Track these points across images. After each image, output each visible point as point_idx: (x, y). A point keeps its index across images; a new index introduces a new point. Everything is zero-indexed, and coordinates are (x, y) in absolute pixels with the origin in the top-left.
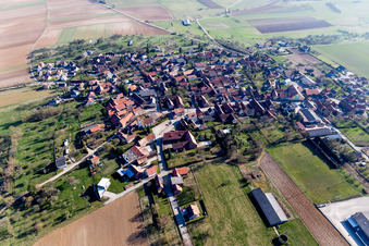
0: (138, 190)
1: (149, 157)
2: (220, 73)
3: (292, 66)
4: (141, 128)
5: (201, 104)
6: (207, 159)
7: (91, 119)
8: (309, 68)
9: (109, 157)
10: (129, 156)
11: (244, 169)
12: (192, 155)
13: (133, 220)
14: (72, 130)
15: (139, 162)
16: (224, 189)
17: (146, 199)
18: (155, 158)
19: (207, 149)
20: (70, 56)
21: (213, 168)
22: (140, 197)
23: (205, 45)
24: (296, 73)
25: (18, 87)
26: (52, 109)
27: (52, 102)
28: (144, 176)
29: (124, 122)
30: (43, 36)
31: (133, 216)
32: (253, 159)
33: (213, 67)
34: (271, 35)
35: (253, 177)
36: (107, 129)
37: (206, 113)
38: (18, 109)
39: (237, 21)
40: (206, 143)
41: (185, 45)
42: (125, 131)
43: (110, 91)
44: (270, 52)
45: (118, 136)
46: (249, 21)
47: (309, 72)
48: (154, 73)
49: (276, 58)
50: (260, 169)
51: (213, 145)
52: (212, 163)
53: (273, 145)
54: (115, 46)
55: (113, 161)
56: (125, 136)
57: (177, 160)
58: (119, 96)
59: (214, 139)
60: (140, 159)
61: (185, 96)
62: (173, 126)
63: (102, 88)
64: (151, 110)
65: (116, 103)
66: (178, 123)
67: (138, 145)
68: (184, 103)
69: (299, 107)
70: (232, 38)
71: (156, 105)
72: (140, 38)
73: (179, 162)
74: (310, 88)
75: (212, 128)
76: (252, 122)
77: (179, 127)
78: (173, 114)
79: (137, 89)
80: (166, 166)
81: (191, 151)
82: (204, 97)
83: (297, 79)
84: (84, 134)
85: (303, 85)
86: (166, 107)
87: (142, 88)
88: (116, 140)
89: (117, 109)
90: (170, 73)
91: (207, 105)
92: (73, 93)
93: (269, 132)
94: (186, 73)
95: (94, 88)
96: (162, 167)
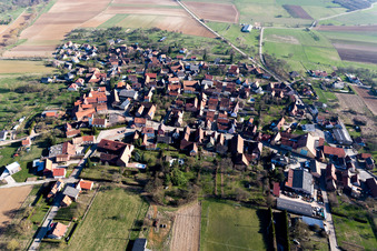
0: (35, 187)
1: (71, 158)
2: (226, 93)
3: (337, 111)
4: (91, 127)
5: (173, 121)
6: (124, 183)
7: (59, 104)
8: (360, 118)
9: (40, 145)
10: (55, 150)
11: (153, 211)
12: (112, 172)
13: (6, 214)
14: (36, 109)
15: (58, 160)
16: (112, 223)
17: (33, 198)
18: (76, 162)
19: (134, 173)
20: (98, 40)
21: (122, 195)
22: (31, 194)
23: (242, 57)
24: (335, 120)
25: (36, 59)
26: (40, 86)
27: (44, 80)
28: (49, 174)
29: (80, 116)
30: (96, 18)
31: (9, 209)
32: (174, 204)
33: (225, 84)
34: (346, 64)
35: (154, 225)
36: (63, 118)
37: (170, 134)
38: (19, 79)
39: (316, 38)
40: (141, 166)
41: (218, 53)
42: (73, 126)
43: (98, 83)
45: (63, 128)
46: (334, 41)
47: (357, 125)
48: (155, 75)
49: (328, 95)
50: (172, 220)
51: (142, 171)
52: (126, 190)
53: (217, 198)
54: (145, 39)
55: (41, 149)
56: (69, 128)
57: (95, 171)
58: (100, 89)
59: (153, 164)
60: (60, 157)
61: (162, 108)
62: (123, 136)
63: (94, 78)
64: (117, 112)
65: (90, 95)
66: (133, 134)
67: (72, 143)
68: (156, 115)
69: (298, 165)
70: (290, 56)
71: (126, 107)
72: (176, 36)
73: (94, 174)
74: (339, 146)
75: (161, 152)
76: (214, 161)
77: (129, 139)
78: (133, 123)
79: (124, 87)
80: (79, 173)
81: (116, 168)
82: (181, 115)
83: (328, 129)
84: (39, 115)
85: (331, 138)
86: (133, 113)
87: (128, 86)
88: (59, 131)
89: (85, 101)
90: (170, 79)
91: (179, 126)
92: (67, 75)
93: (226, 180)
94: (185, 83)
95: (88, 75)
96: (75, 173)
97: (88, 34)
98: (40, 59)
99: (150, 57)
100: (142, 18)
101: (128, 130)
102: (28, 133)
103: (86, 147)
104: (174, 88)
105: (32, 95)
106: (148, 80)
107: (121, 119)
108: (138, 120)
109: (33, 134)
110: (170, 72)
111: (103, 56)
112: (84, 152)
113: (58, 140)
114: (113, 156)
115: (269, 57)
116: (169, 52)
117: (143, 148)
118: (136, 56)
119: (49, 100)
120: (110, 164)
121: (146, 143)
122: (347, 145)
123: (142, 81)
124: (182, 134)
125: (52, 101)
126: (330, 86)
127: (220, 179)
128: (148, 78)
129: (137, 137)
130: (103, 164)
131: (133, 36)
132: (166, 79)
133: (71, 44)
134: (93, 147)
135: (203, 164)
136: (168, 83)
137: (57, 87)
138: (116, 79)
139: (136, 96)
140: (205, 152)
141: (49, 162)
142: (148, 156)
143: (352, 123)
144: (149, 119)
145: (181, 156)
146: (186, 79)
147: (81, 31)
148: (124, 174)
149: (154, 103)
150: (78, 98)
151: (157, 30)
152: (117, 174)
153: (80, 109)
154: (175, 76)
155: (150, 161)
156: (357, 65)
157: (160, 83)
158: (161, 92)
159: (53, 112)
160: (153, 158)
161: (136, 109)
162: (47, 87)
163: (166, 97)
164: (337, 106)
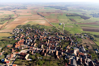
1: (12, 58)
3: (82, 43)
4: (18, 49)
5: (40, 47)
6: (25, 65)
7: (11, 44)
8: (88, 45)
9: (4, 55)
10: (8, 56)
12: (22, 62)
14: (5, 45)
15: (8, 59)
18: (13, 59)
19: (28, 62)
20: (24, 28)
23: (59, 31)
24: (81, 46)
25: (8, 32)
26: (7, 39)
27: (9, 38)
28: (5, 63)
29: (16, 47)
33: (54, 37)
34: (84, 32)
36: (12, 47)
37: (39, 51)
39: (77, 26)
41: (53, 30)
42: (14, 49)
43: (22, 38)
44: (78, 37)
45: (11, 50)
46: (81, 26)
47: (87, 47)
49: (80, 40)
51: (31, 61)
54: (36, 27)
55: (4, 56)
56: (13, 50)
57: (18, 61)
58: (22, 39)
59: (34, 59)
60: (9, 58)
61: (38, 44)
62: (27, 51)
63: (21, 37)
64: (26, 45)
65: (20, 41)
66: (29, 51)
67: (13, 54)
68: (36, 46)
69: (72, 58)
70: (71, 30)
71: (29, 44)
72: (43, 26)
73: (18, 62)
74: (83, 52)
75: (36, 56)
76: (50, 58)
77: (28, 52)
78: (30, 48)
79: (29, 39)
80: (13, 62)
81: (24, 60)
82: (42, 46)
83: (80, 48)
84: (6, 47)
85: (81, 51)
86: (30, 45)
87: (30, 39)
88: (10, 51)
89: (18, 43)
90: (41, 37)
91: (42, 48)
92: (15, 36)
93: (53, 63)
94: (44, 37)
95: (20, 36)
96: (12, 62)
97: (22, 26)
98: (9, 32)
99: (36, 31)
100: (35, 22)
101: (28, 50)
102: (2, 52)
103: (16, 55)
104: (41, 39)
105: (5, 42)
106: (35, 37)
107: (27, 47)
108: (31, 47)
109: (3, 52)
110: (41, 35)
111: (25, 31)
112: (16, 56)
113: (9, 53)
114: (23, 57)
115: (66, 31)
116: (41, 30)
117: (32, 55)
118: (33, 31)
119: (9, 42)
120: (22, 59)
121: (32, 53)
122: (85, 52)
123: (33, 37)
124: (42, 50)
125: (10, 43)
126: (80, 37)
127: (51, 63)
128: (35, 36)
129: (30, 52)
130: (20, 59)
131: (33, 26)
132: (40, 36)
133: (17, 29)
134: (18, 55)
135: (47, 58)
136: (40, 37)
137: (12, 39)
138: (27, 37)
139: (31, 41)
140: (48, 55)
141: (6, 59)
142: (33, 57)
143: (86, 46)
144: (34, 47)
145: (41, 56)
146: (45, 36)
147: (20, 25)
148: (26, 62)
149: (36, 43)
150: (16, 42)
151: (39, 25)
152: (23, 62)
153: (17, 45)
154: (42, 36)
155: (33, 58)
156: (87, 32)
157: (38, 38)
158: (38, 40)
159: (9, 46)
160: (34, 57)
161: (31, 44)
162: (9, 39)
163: (39, 41)
164: (82, 42)
